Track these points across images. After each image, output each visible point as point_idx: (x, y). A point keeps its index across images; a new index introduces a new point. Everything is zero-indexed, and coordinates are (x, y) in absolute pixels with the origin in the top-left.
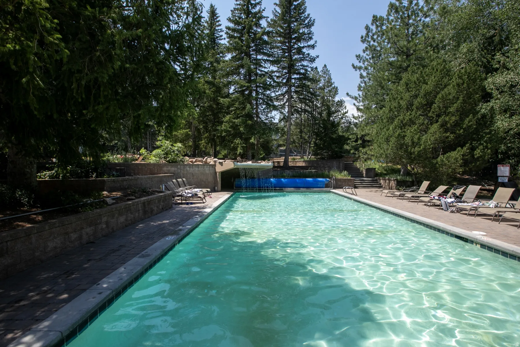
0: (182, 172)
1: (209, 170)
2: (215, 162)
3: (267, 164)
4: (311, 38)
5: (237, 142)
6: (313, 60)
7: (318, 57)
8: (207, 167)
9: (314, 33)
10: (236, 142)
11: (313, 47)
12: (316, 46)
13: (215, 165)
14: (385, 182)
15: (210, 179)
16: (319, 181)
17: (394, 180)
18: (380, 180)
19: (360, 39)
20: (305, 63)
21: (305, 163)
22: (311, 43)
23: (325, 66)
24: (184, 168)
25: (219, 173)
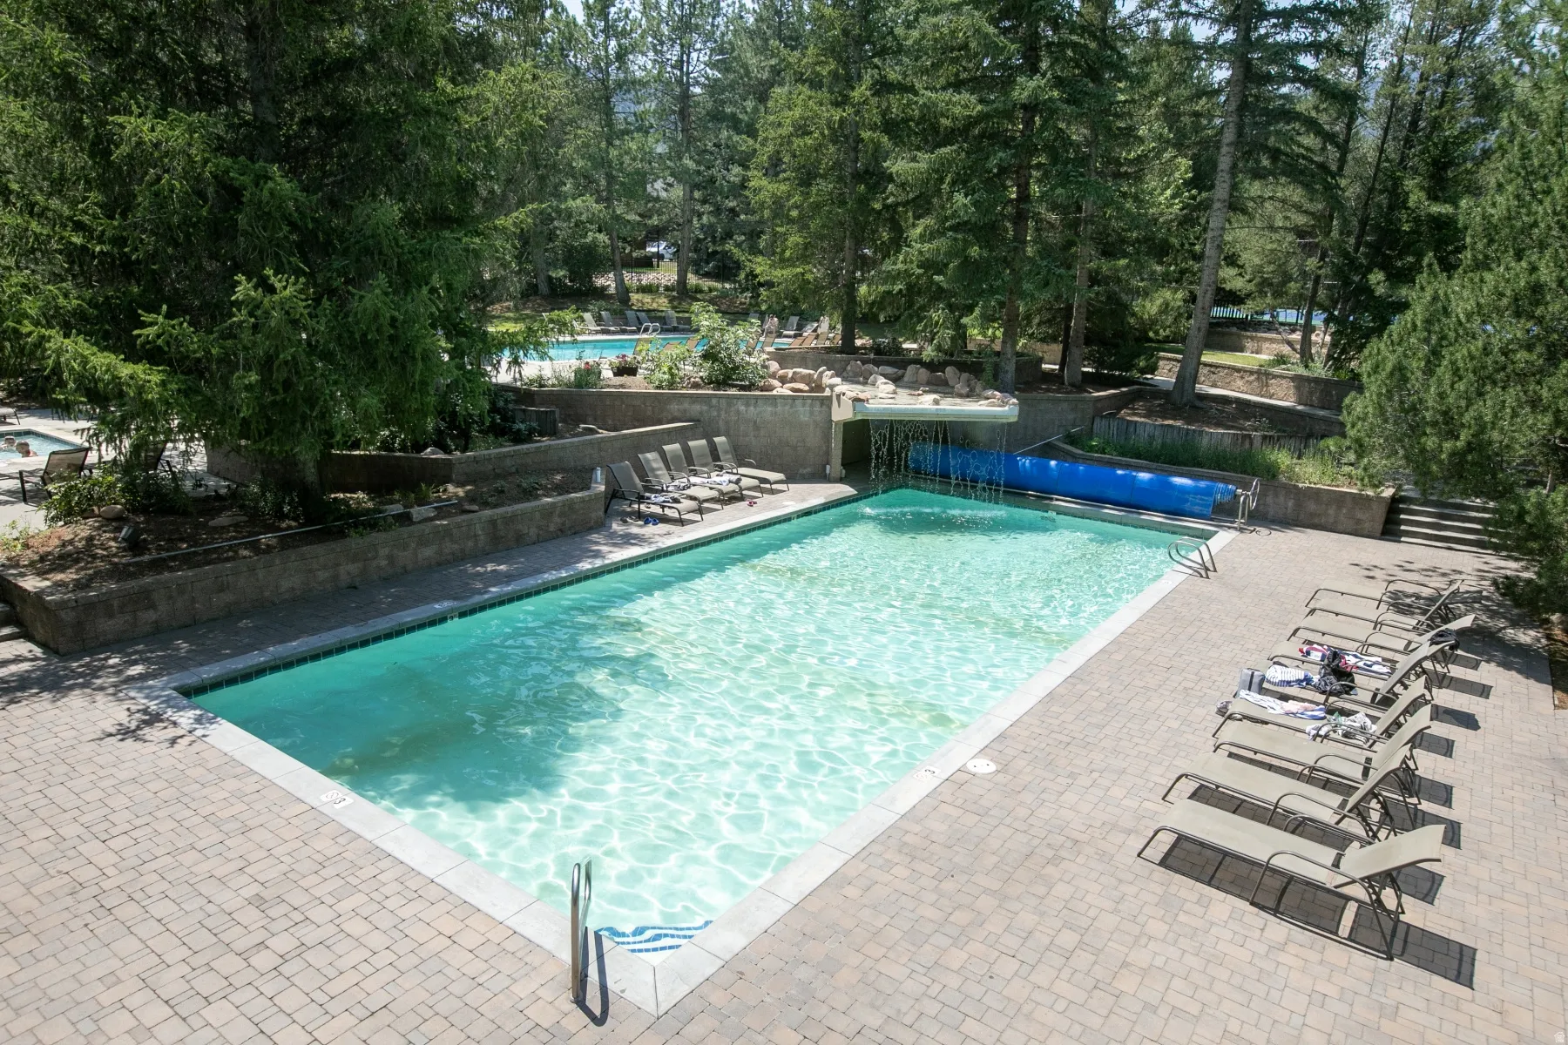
0: (723, 415)
1: (812, 413)
2: (833, 386)
3: (998, 409)
5: (935, 316)
8: (804, 405)
13: (831, 400)
15: (813, 439)
16: (1190, 490)
24: (730, 406)
25: (837, 423)
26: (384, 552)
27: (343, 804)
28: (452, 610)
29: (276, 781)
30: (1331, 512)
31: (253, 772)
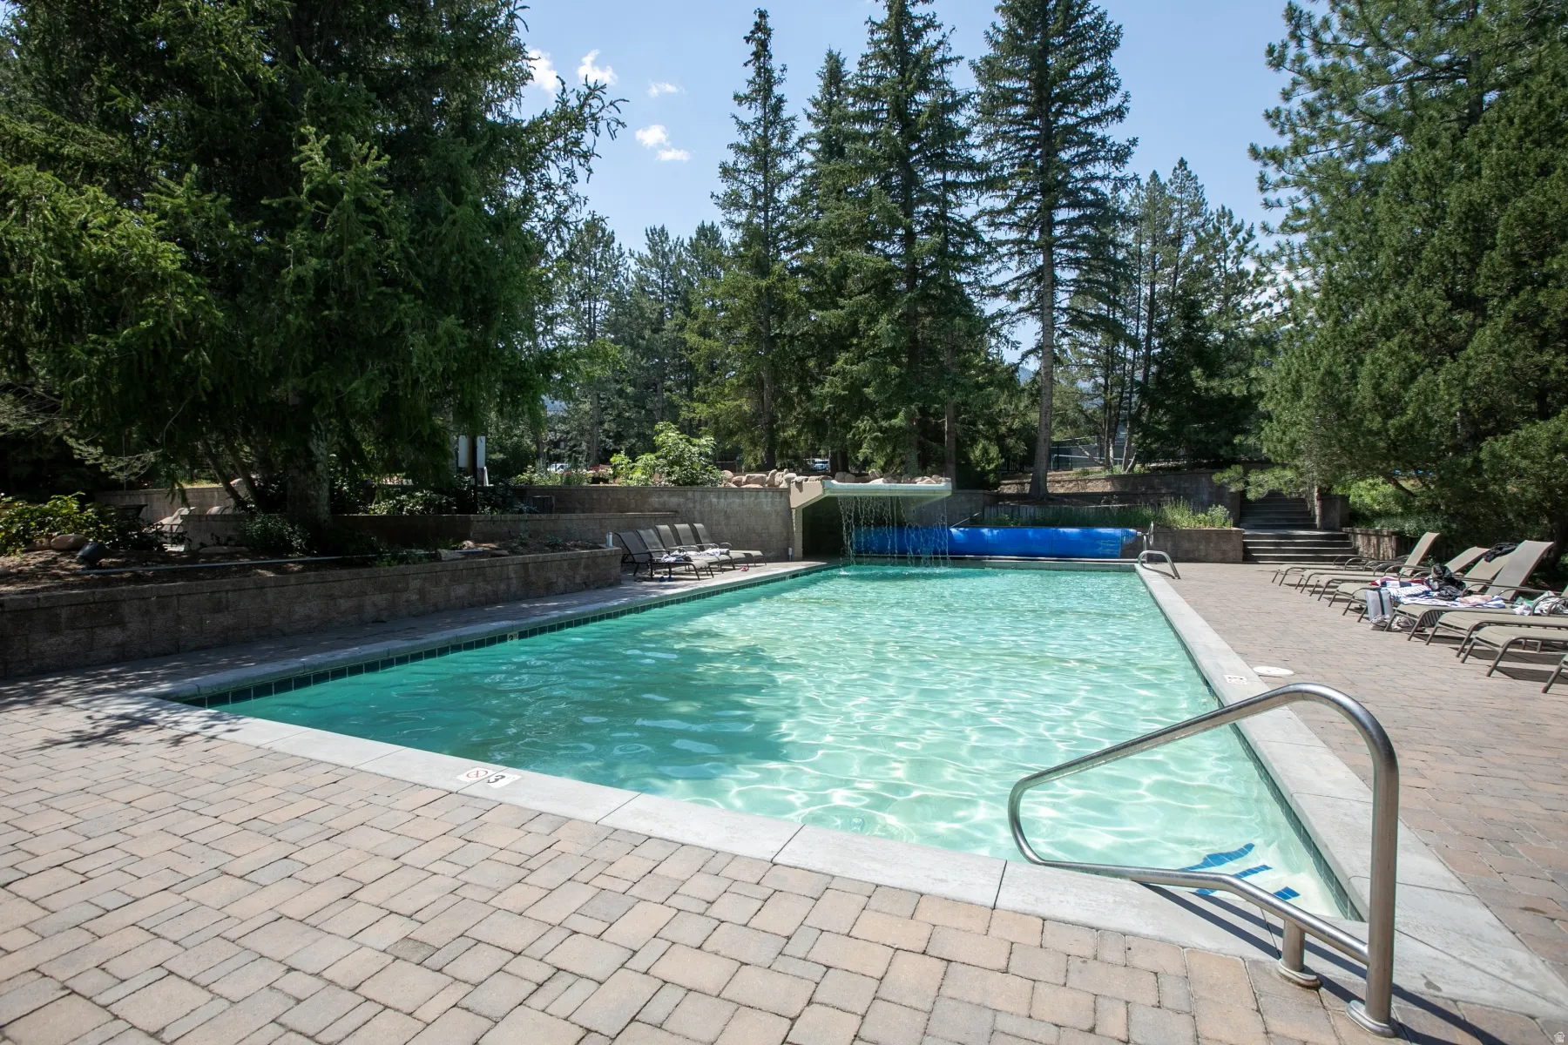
0: (698, 507)
1: (773, 503)
2: (789, 481)
3: (934, 485)
4: (1109, 90)
5: (862, 426)
6: (1121, 156)
7: (1134, 142)
8: (766, 496)
9: (1117, 71)
10: (858, 428)
11: (1119, 113)
12: (1127, 109)
13: (788, 491)
14: (1369, 541)
15: (776, 526)
16: (1101, 536)
17: (1390, 535)
18: (1355, 534)
19: (1265, 59)
20: (1099, 169)
21: (1113, 485)
22: (1113, 101)
23: (1182, 163)
24: (703, 498)
25: (797, 509)
26: (415, 584)
27: (502, 783)
28: (512, 628)
29: (363, 767)
30: (1202, 547)
31: (312, 762)
